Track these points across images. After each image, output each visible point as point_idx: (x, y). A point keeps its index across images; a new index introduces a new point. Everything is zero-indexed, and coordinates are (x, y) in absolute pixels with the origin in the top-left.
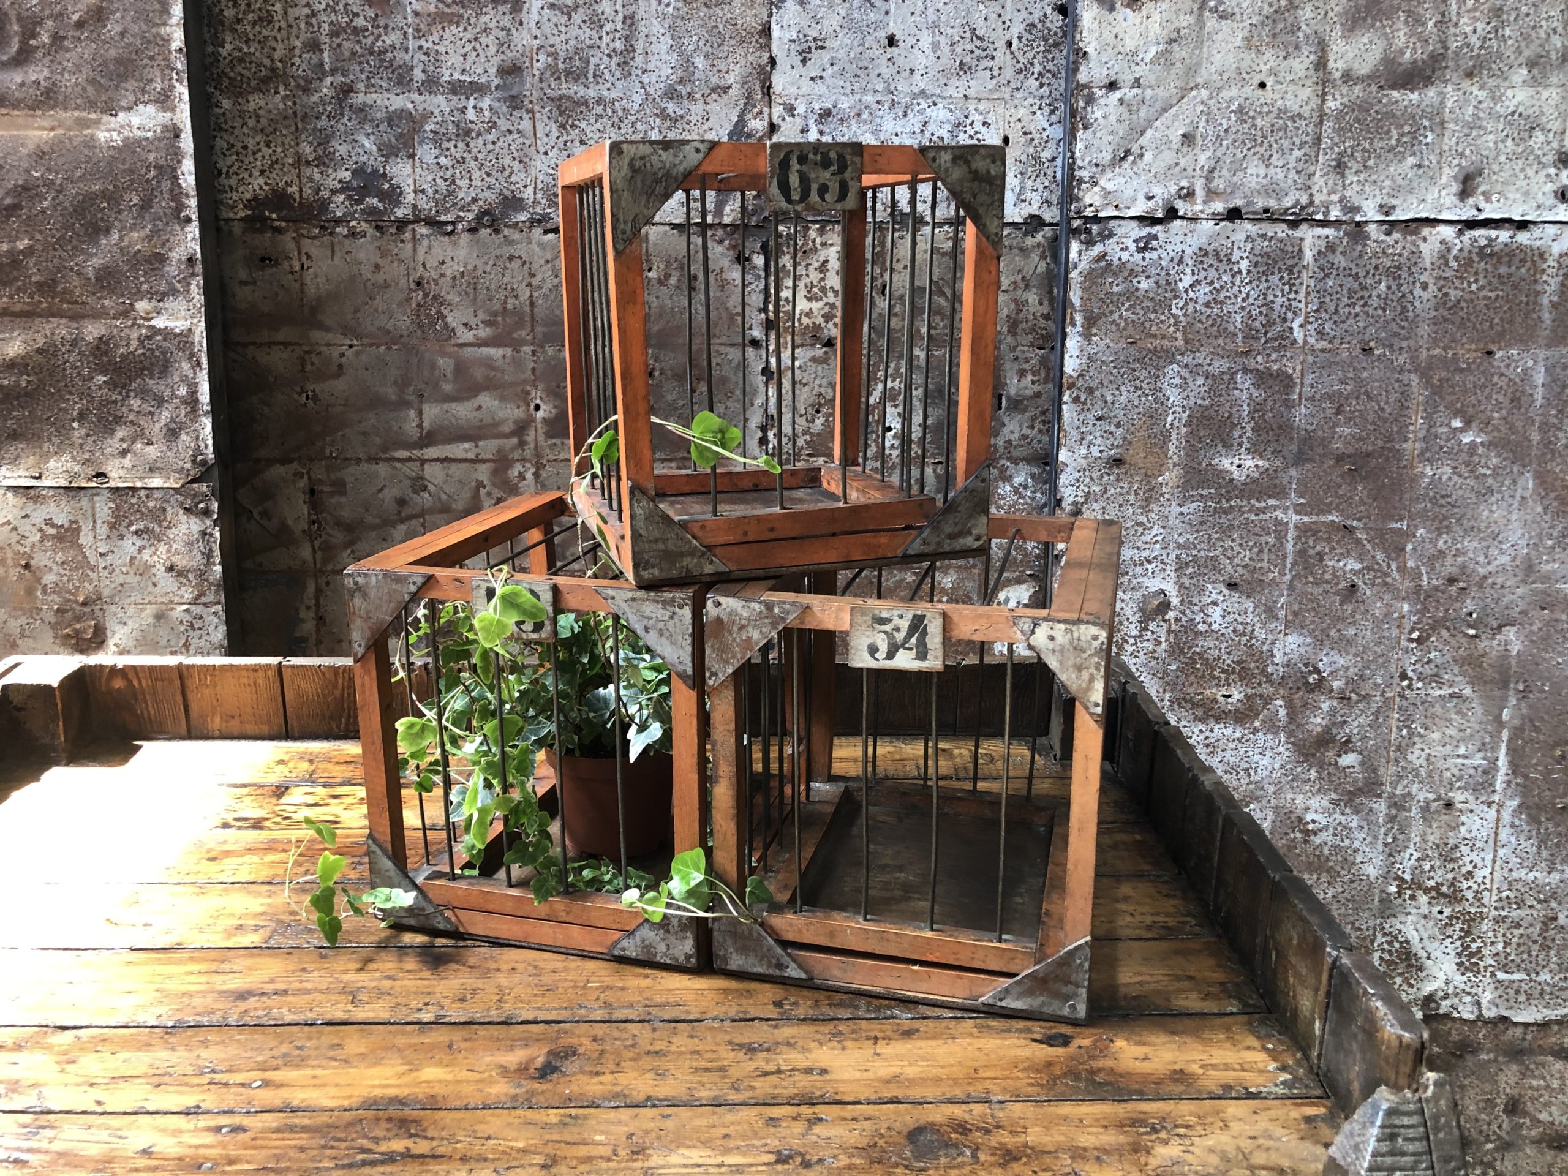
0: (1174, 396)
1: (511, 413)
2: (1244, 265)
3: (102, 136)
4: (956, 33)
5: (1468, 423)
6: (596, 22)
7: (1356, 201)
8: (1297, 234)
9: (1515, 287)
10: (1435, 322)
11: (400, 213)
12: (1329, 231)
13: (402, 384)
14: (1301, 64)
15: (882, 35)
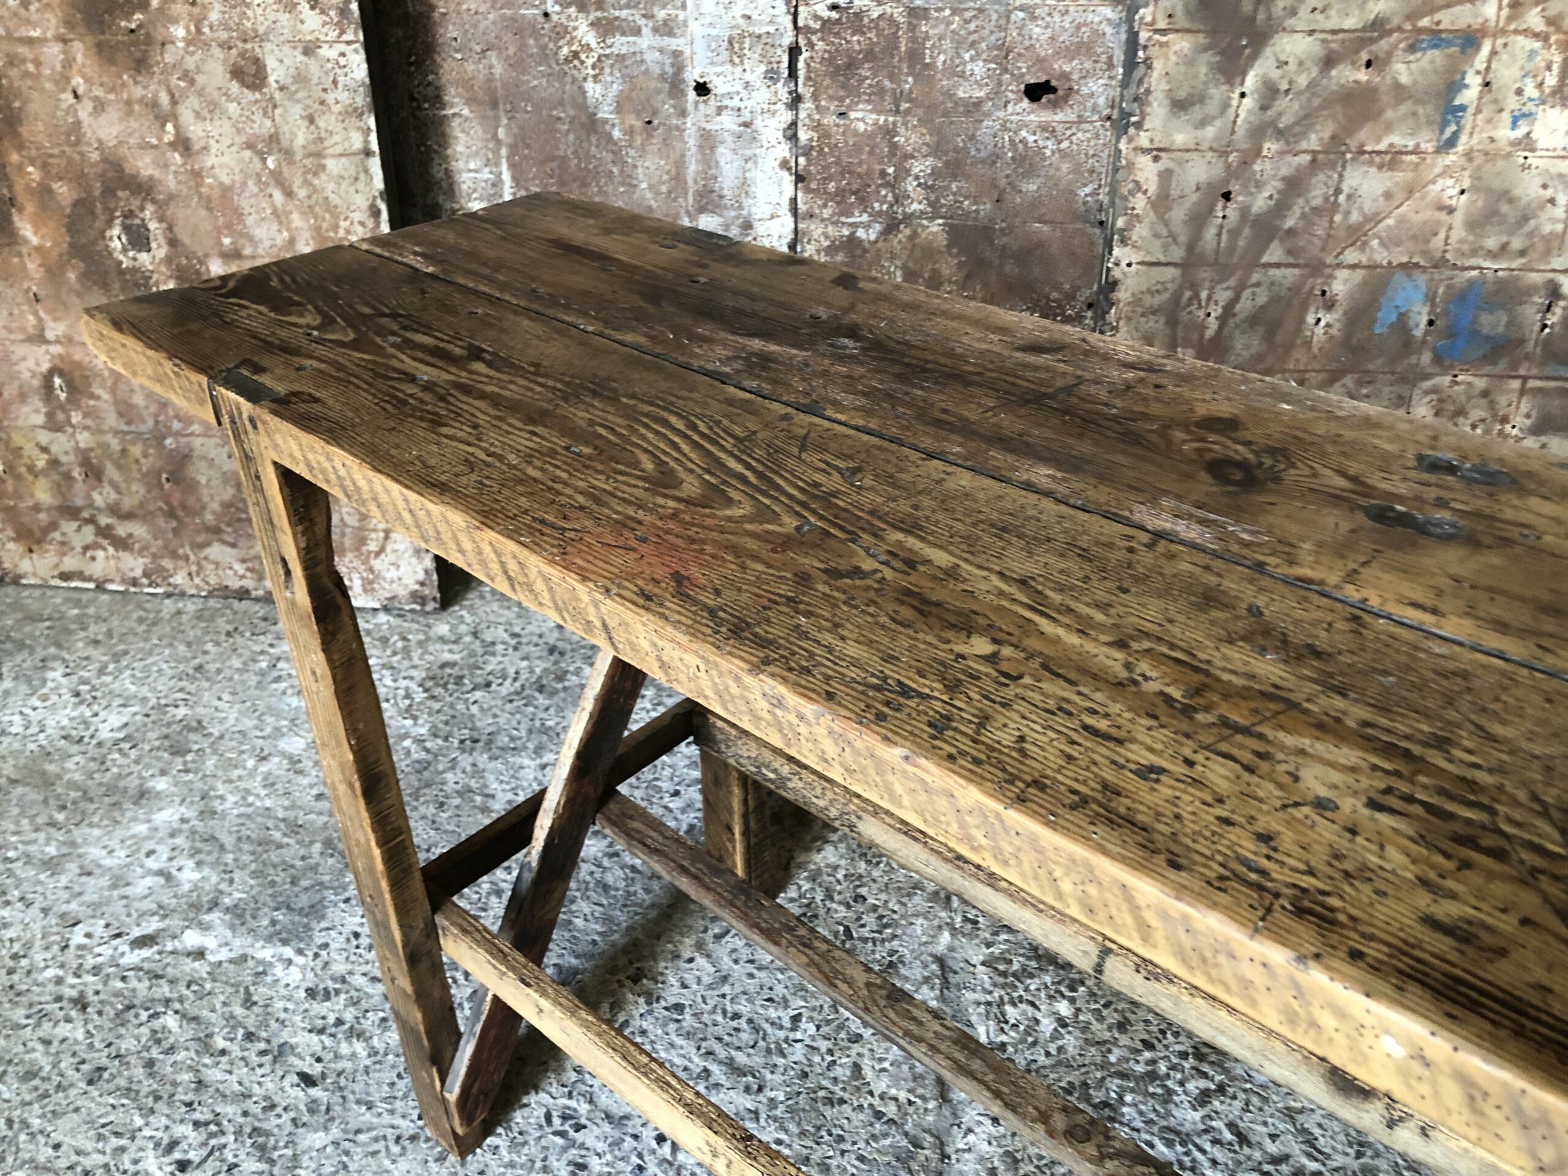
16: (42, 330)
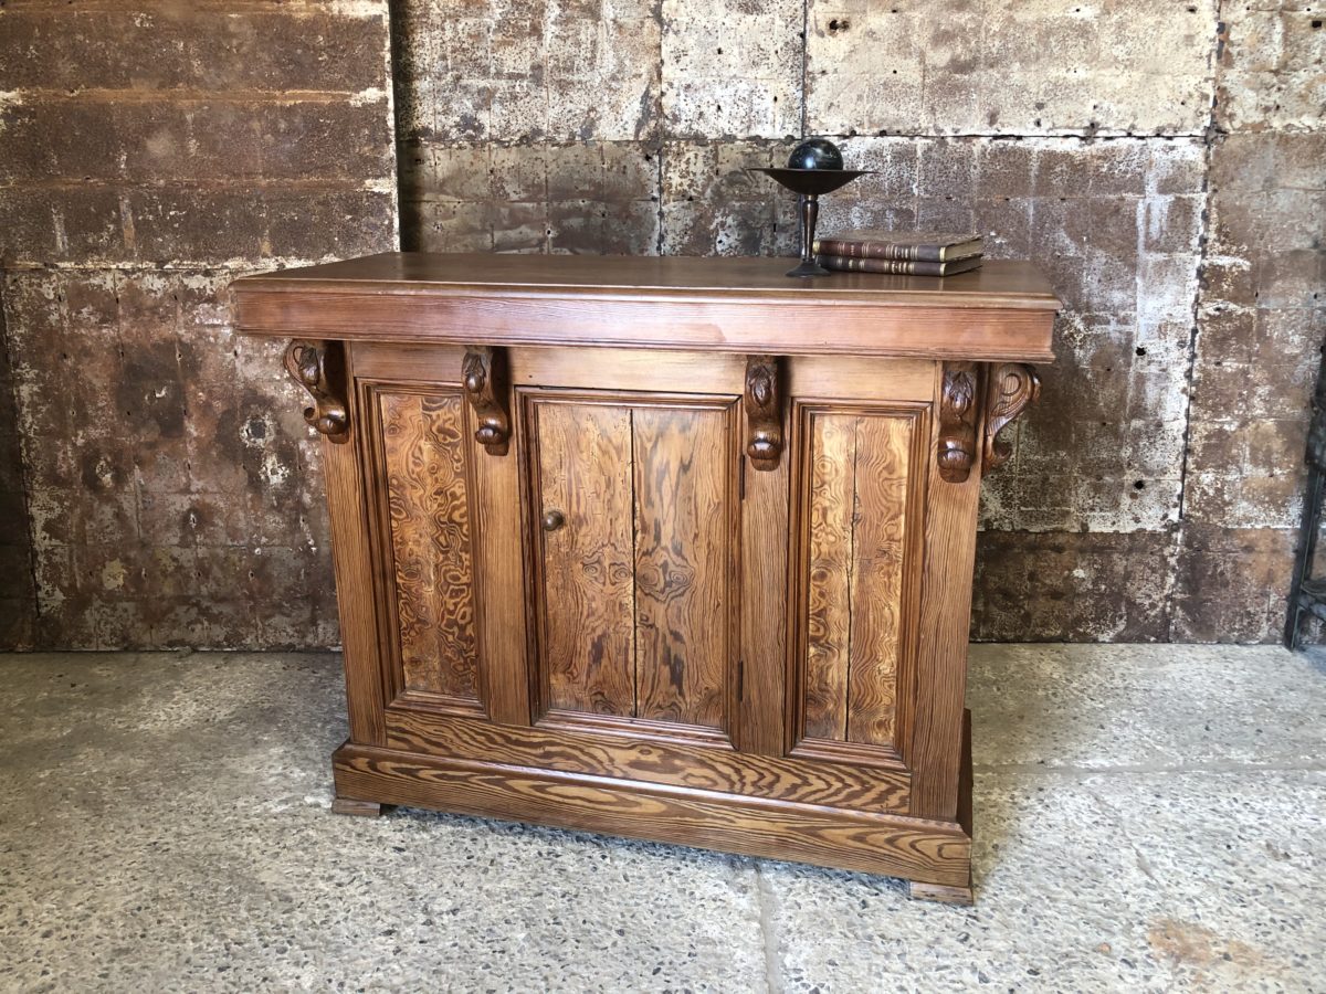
0: (857, 223)
1: (536, 234)
2: (889, 158)
3: (352, 102)
4: (750, 47)
5: (998, 234)
6: (578, 44)
7: (941, 126)
8: (914, 142)
9: (1018, 167)
10: (980, 184)
11: (483, 137)
12: (929, 141)
13: (483, 221)
14: (913, 62)
15: (716, 48)
16: (188, 485)
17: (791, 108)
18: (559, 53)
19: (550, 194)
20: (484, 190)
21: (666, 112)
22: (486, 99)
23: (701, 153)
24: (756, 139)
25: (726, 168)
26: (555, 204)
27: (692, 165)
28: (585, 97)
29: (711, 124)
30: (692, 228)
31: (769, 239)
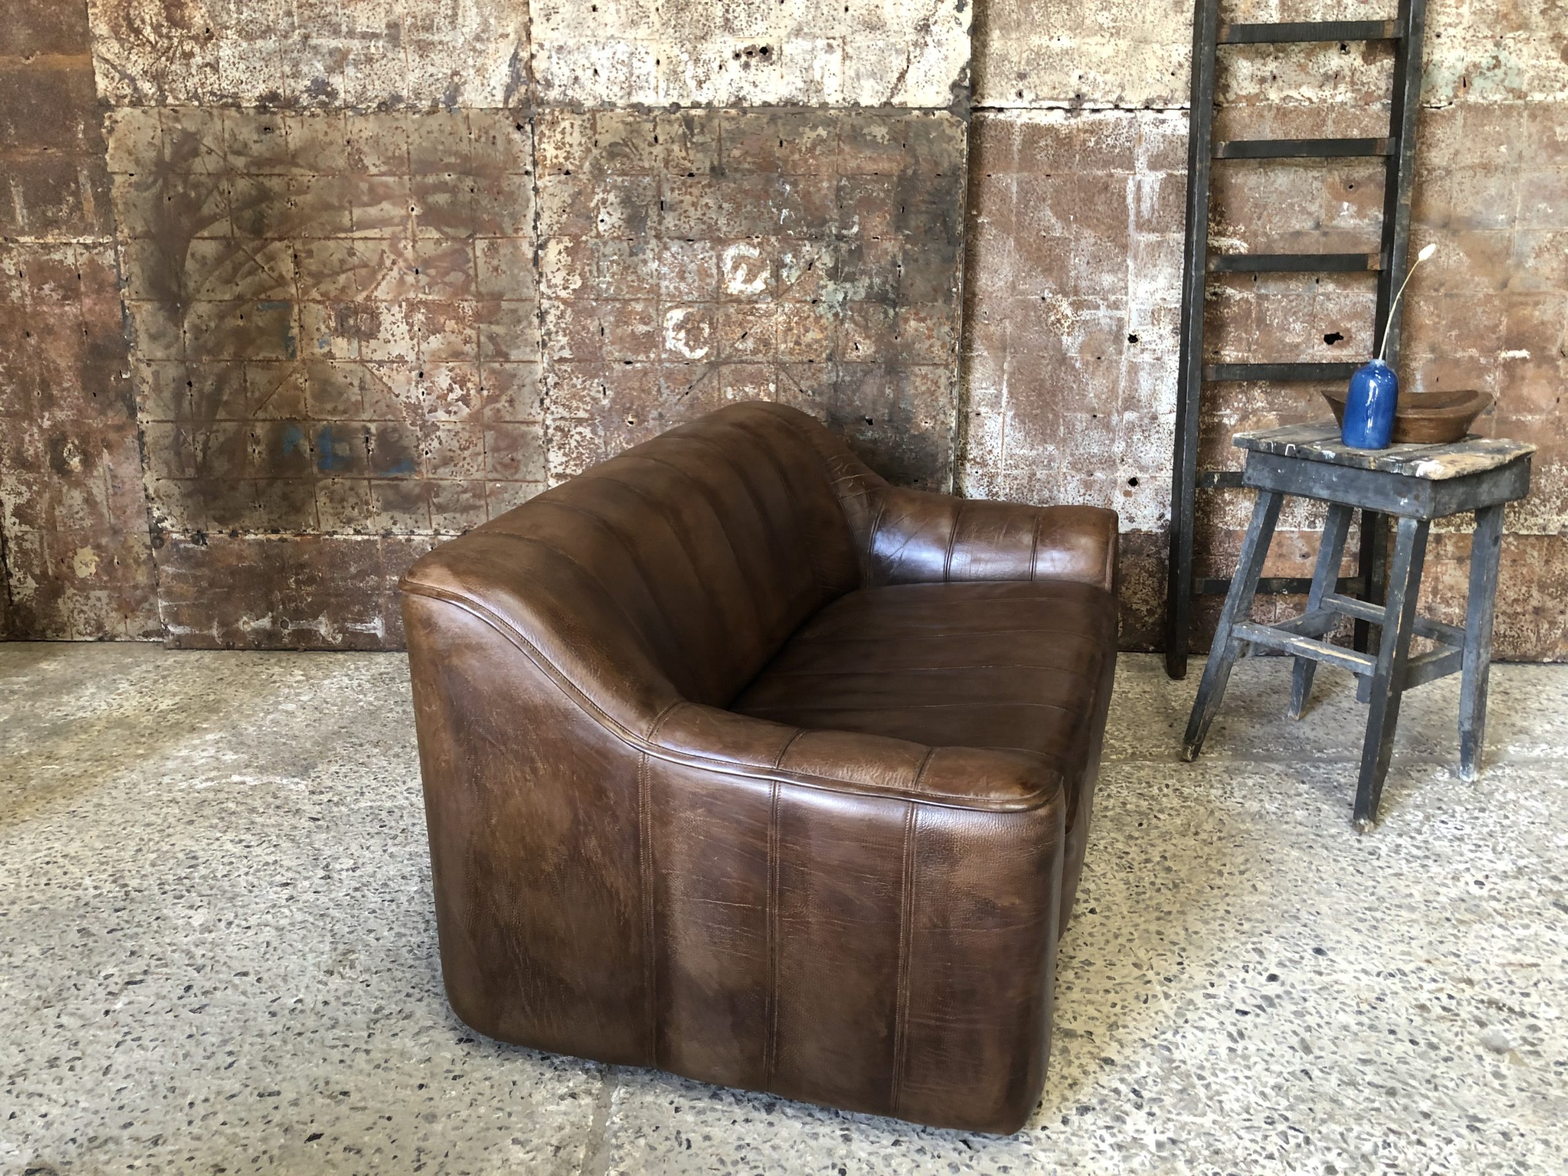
17: (675, 72)
18: (416, 10)
19: (413, 166)
20: (341, 162)
21: (538, 76)
22: (338, 61)
23: (578, 122)
24: (638, 107)
25: (605, 140)
26: (419, 178)
27: (567, 135)
28: (447, 59)
29: (588, 90)
30: (571, 205)
31: (656, 219)
